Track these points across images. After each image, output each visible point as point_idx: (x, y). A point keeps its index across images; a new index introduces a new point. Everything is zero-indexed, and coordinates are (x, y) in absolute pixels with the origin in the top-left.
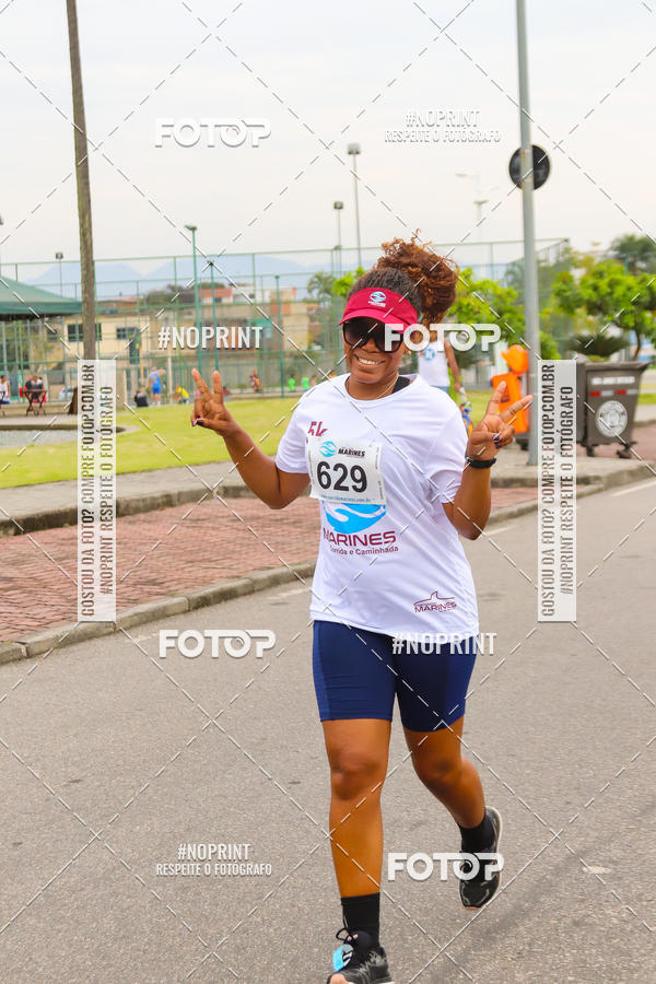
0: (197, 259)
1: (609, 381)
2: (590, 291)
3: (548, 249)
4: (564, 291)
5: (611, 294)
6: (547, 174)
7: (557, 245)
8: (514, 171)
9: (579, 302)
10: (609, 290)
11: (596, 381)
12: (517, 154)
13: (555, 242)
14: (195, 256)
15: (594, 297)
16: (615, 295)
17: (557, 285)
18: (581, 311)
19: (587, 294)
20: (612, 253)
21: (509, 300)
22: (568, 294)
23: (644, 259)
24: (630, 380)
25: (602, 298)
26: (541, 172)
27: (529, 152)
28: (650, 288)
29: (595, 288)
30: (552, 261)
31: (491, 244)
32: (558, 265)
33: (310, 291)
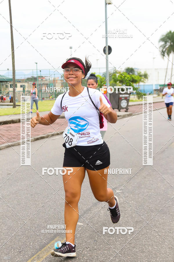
0: (38, 70)
1: (123, 96)
2: (120, 78)
3: (111, 70)
4: (115, 78)
5: (124, 79)
6: (111, 51)
7: (113, 69)
8: (104, 51)
9: (118, 80)
10: (124, 78)
11: (121, 96)
12: (105, 47)
13: (113, 68)
14: (37, 70)
15: (121, 79)
16: (125, 79)
17: (113, 77)
18: (118, 82)
19: (119, 78)
20: (125, 71)
21: (103, 80)
22: (116, 78)
23: (131, 72)
24: (128, 96)
25: (122, 79)
26: (110, 51)
27: (107, 47)
28: (132, 78)
29: (121, 77)
30: (112, 72)
31: (99, 68)
32: (114, 73)
33: (62, 78)
